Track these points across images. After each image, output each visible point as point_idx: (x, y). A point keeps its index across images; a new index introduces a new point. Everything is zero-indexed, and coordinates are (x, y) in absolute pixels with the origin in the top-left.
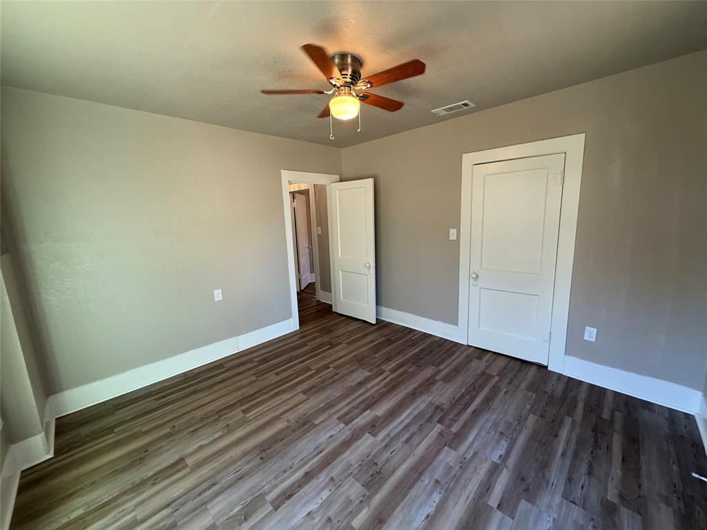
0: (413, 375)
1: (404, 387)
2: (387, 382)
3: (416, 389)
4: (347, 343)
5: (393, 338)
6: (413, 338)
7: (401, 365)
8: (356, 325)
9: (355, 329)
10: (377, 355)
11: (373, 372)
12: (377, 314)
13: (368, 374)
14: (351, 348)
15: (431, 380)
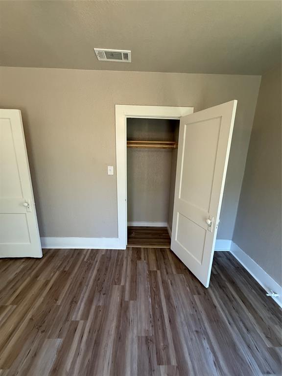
0: (106, 307)
1: (106, 334)
2: (87, 341)
3: (118, 327)
4: (13, 303)
5: (67, 269)
6: (85, 260)
7: (90, 301)
8: (19, 267)
9: (17, 275)
10: (59, 302)
11: (64, 335)
12: (43, 243)
13: (59, 342)
14: (22, 308)
15: (123, 305)
